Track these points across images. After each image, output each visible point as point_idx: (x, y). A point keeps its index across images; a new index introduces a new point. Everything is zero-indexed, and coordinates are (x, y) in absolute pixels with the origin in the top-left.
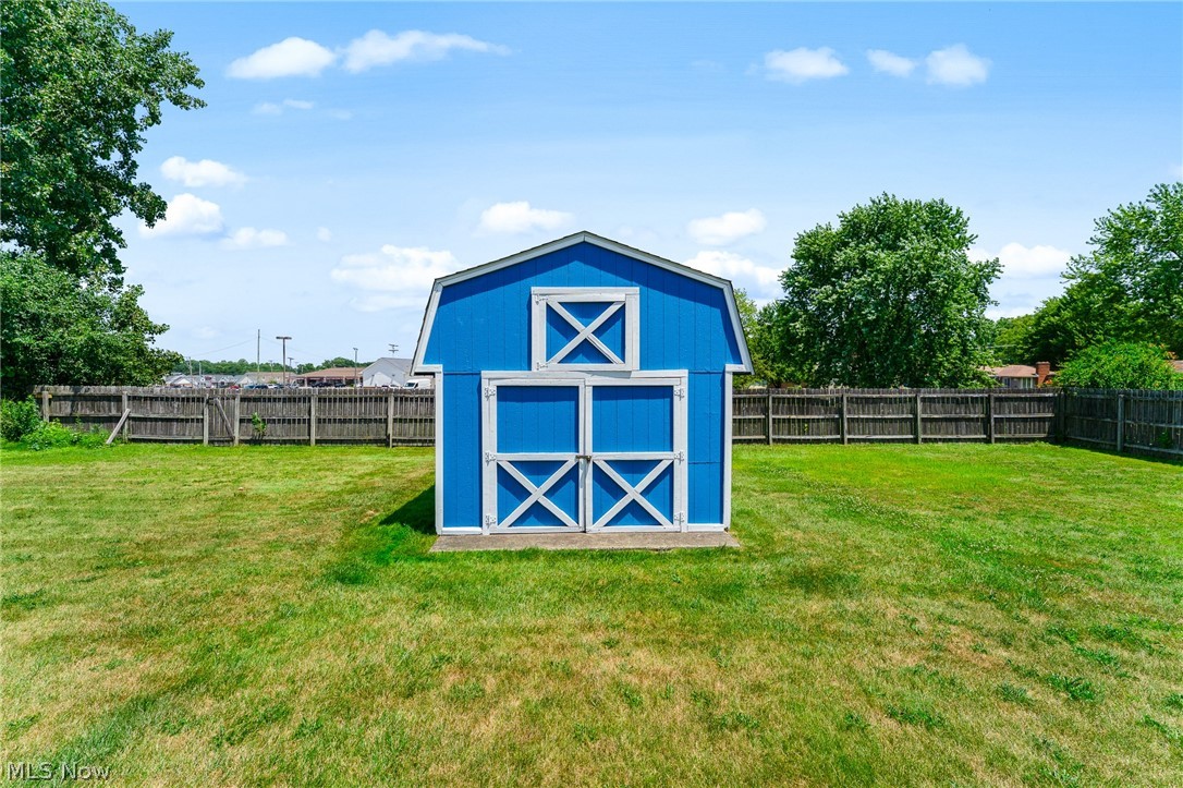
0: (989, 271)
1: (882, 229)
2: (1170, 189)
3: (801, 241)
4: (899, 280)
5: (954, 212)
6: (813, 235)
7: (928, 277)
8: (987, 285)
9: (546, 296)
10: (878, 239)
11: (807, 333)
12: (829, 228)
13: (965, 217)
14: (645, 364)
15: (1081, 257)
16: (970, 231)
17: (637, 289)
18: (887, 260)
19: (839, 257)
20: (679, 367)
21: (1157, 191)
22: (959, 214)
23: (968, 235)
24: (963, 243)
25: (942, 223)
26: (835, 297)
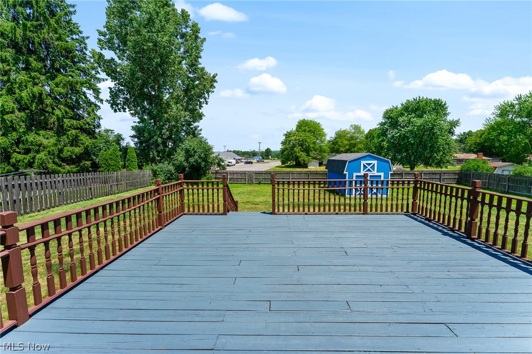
0: (455, 124)
1: (417, 110)
2: (523, 97)
3: (387, 113)
4: (422, 128)
5: (443, 103)
6: (391, 111)
7: (432, 128)
8: (454, 129)
9: (363, 162)
10: (416, 114)
11: (388, 146)
12: (397, 108)
13: (447, 105)
14: (377, 172)
15: (490, 118)
16: (449, 110)
17: (376, 161)
18: (419, 122)
19: (401, 119)
20: (382, 172)
21: (517, 97)
22: (445, 104)
23: (447, 112)
24: (446, 115)
25: (439, 107)
26: (399, 134)
